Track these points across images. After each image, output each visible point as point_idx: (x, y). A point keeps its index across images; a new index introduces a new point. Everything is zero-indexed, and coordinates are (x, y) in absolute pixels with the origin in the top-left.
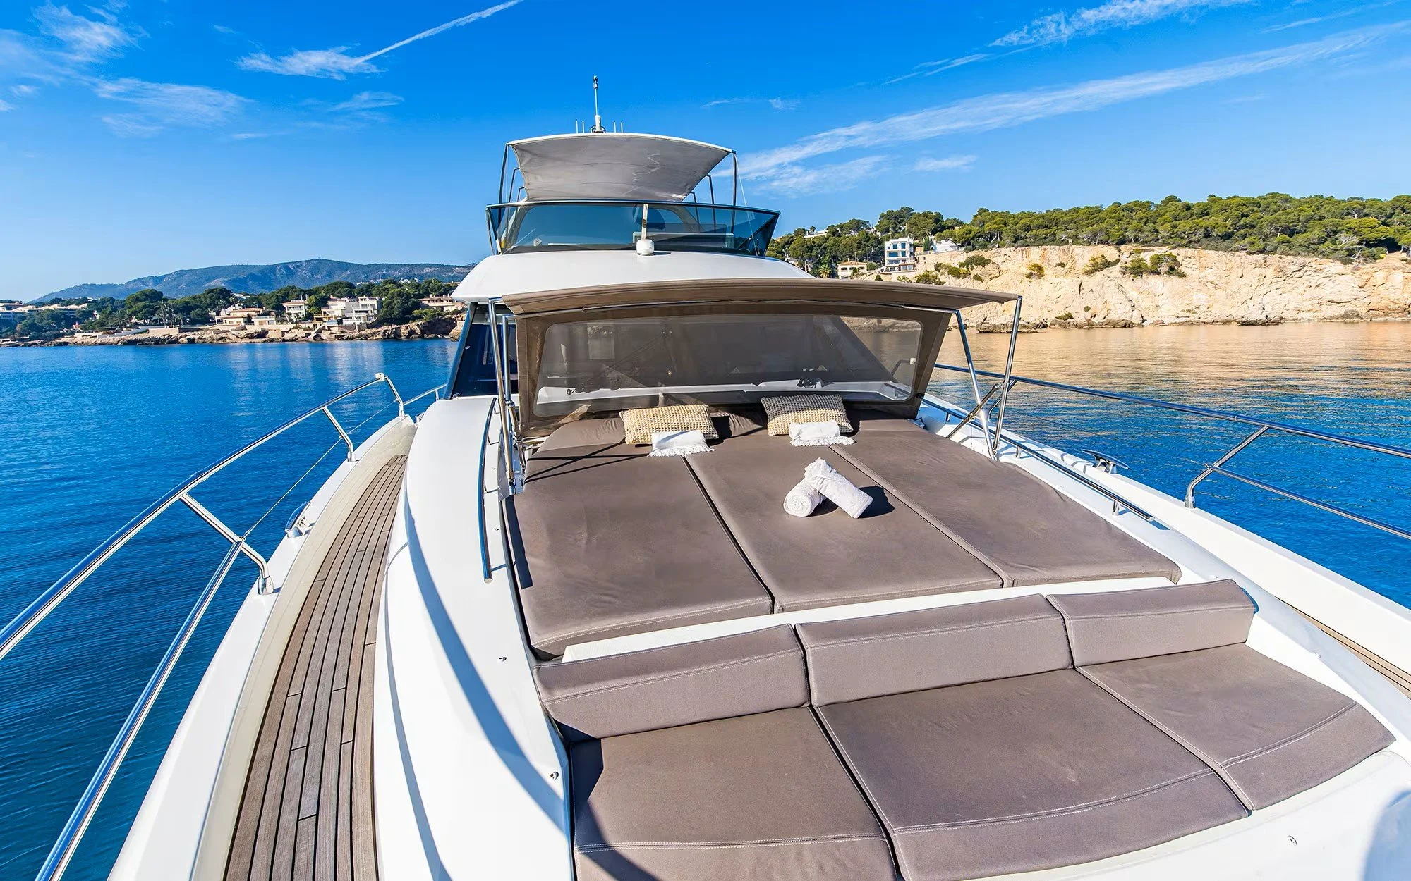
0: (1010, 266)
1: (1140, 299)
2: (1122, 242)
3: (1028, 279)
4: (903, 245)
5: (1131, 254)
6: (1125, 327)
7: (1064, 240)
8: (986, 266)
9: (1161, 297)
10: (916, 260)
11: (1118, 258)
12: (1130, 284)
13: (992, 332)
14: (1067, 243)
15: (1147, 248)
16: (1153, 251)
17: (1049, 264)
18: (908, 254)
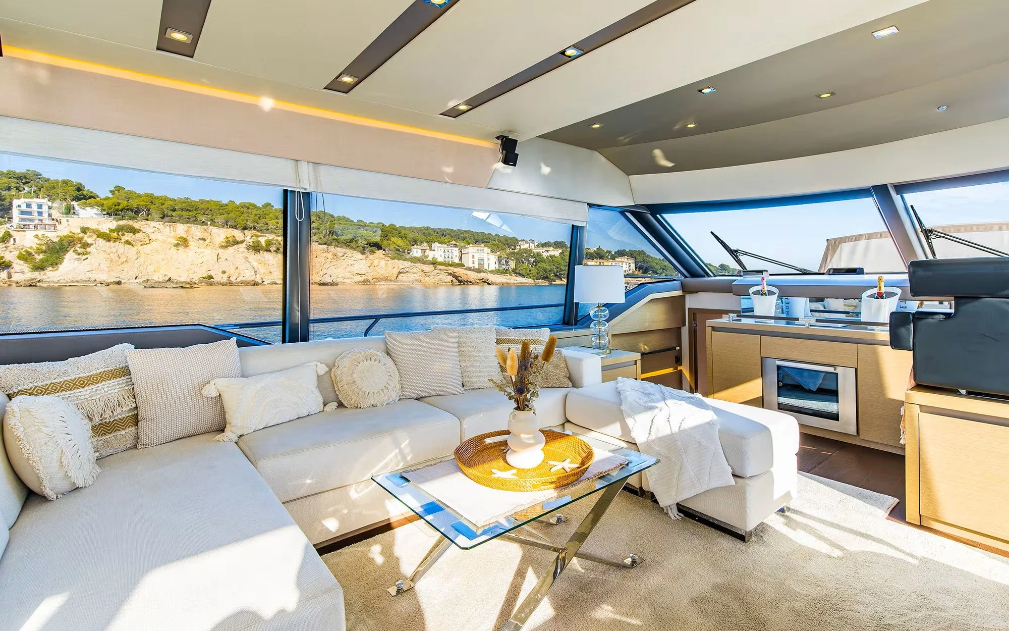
0: (159, 236)
1: (260, 267)
2: (245, 228)
3: (175, 247)
4: (40, 206)
5: (252, 237)
6: (254, 285)
7: (204, 222)
8: (136, 234)
9: (272, 267)
10: (57, 221)
11: (244, 239)
12: (253, 257)
13: (158, 287)
14: (207, 224)
15: (263, 234)
16: (266, 236)
17: (193, 238)
18: (46, 215)
